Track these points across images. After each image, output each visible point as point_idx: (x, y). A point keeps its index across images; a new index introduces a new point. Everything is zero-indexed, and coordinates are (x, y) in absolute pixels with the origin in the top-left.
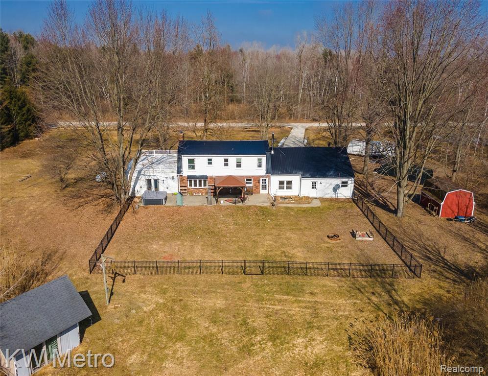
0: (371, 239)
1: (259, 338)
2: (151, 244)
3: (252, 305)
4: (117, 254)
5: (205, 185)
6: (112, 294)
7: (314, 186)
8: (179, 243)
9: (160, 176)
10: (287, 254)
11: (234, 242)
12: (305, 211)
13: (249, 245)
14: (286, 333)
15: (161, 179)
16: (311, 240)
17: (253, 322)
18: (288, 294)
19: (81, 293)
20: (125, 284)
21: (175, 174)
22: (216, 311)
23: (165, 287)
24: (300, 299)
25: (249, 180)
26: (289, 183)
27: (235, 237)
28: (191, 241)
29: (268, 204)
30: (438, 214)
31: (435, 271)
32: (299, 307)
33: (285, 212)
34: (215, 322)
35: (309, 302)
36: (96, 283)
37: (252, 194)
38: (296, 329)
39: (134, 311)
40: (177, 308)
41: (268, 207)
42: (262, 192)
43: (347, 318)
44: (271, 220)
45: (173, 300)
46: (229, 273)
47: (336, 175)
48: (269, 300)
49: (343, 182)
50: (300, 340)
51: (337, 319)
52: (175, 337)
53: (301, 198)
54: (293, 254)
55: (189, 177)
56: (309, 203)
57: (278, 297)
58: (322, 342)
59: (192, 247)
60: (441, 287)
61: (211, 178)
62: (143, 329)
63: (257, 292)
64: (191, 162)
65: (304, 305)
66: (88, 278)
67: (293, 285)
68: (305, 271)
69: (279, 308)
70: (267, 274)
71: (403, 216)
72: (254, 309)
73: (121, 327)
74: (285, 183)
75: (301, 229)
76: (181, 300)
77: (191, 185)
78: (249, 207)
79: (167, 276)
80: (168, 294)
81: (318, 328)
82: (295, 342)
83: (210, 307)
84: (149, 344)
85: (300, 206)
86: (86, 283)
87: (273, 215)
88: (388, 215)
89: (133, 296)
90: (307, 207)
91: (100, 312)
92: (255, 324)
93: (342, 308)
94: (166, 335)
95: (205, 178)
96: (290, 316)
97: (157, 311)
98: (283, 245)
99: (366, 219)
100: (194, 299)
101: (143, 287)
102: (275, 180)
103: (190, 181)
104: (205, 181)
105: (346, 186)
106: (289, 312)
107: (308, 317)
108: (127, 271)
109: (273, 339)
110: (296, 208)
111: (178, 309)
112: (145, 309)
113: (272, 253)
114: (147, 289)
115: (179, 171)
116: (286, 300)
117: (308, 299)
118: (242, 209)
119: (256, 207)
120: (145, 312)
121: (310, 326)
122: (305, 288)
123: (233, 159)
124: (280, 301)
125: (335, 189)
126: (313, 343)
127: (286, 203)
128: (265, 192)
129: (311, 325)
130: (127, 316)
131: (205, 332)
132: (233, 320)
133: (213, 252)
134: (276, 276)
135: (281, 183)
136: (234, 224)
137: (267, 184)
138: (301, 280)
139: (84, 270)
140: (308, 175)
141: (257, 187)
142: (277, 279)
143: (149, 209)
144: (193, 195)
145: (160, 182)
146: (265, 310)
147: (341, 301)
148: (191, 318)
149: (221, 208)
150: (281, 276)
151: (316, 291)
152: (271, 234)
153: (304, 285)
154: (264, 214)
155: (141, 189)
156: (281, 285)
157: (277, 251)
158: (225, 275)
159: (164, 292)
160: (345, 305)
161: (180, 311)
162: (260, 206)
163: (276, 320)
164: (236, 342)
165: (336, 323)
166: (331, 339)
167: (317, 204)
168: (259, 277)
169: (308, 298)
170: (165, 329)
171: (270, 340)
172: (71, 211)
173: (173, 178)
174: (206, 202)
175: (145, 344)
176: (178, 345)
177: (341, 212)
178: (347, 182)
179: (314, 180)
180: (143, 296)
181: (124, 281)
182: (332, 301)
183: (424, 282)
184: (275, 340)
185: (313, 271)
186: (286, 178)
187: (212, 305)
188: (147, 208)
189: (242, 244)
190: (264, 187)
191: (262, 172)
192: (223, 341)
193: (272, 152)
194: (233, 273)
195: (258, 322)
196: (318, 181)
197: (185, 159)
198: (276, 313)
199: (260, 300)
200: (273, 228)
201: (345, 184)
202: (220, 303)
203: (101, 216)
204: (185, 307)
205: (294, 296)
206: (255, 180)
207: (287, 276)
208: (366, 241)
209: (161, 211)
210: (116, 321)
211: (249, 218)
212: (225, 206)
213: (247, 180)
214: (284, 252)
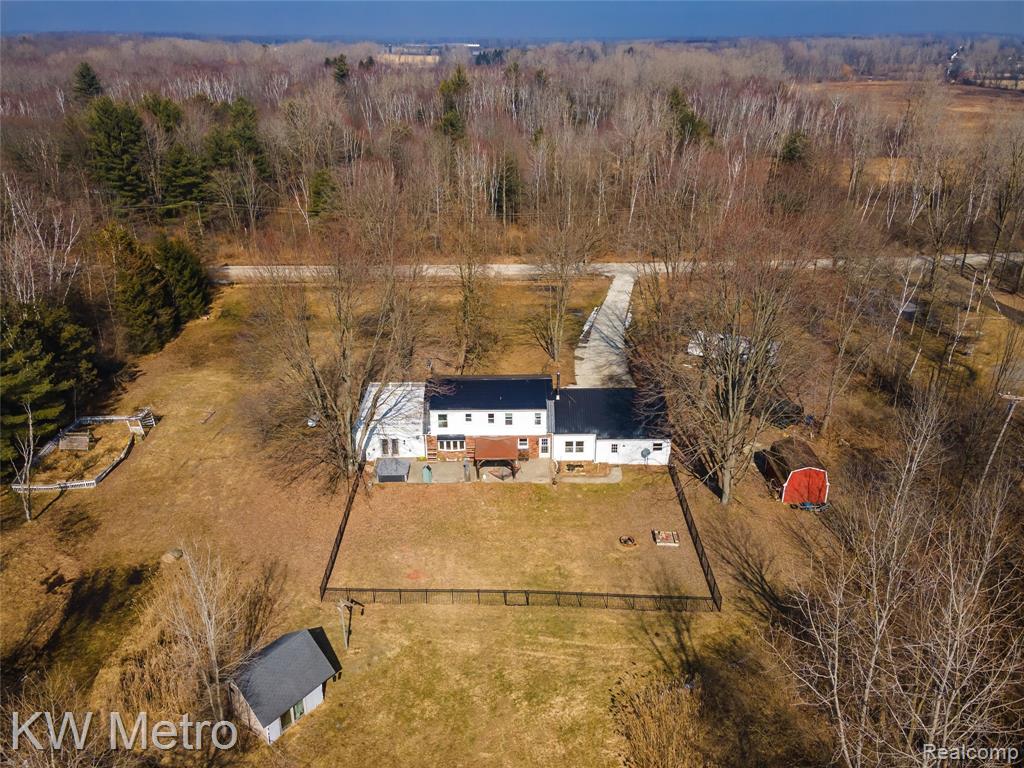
0: (677, 545)
1: (514, 696)
2: (391, 553)
3: (511, 652)
4: (350, 570)
5: (462, 446)
6: (350, 632)
7: (614, 449)
8: (426, 550)
9: (400, 435)
10: (562, 571)
11: (497, 548)
12: (596, 491)
13: (515, 554)
14: (545, 691)
15: (401, 439)
16: (597, 546)
17: (510, 674)
18: (554, 635)
19: (312, 632)
20: (364, 617)
21: (420, 433)
22: (469, 658)
23: (410, 622)
24: (567, 642)
25: (523, 440)
26: (580, 444)
27: (499, 540)
28: (442, 548)
29: (547, 481)
30: (780, 497)
31: (743, 599)
32: (565, 654)
33: (570, 494)
34: (467, 674)
35: (578, 647)
36: (330, 615)
37: (527, 460)
38: (556, 685)
39: (376, 658)
40: (424, 653)
41: (547, 486)
42: (542, 455)
43: (617, 670)
44: (549, 509)
45: (420, 641)
46: (486, 603)
47: (646, 436)
48: (531, 644)
49: (655, 445)
50: (559, 699)
51: (606, 672)
52: (423, 693)
53: (596, 466)
54: (569, 572)
55: (440, 438)
56: (605, 476)
57: (542, 638)
58: (582, 702)
59: (443, 557)
60: (742, 625)
61: (471, 438)
62: (388, 682)
63: (518, 632)
64: (443, 417)
65: (570, 651)
66: (320, 609)
67: (563, 622)
68: (580, 599)
69: (541, 654)
70: (533, 604)
71: (729, 503)
72: (512, 656)
73: (363, 679)
74: (574, 444)
75: (587, 526)
76: (429, 642)
77: (442, 447)
78: (522, 485)
79: (411, 607)
80: (414, 634)
81: (582, 683)
82: (553, 702)
83: (463, 652)
84: (395, 701)
85: (592, 481)
86: (318, 615)
87: (552, 500)
88: (712, 499)
89: (374, 636)
90: (602, 484)
91: (339, 659)
92: (512, 677)
93: (615, 656)
94: (413, 689)
95: (462, 438)
96: (553, 667)
97: (402, 658)
98: (560, 555)
99: (680, 507)
100: (445, 641)
101: (384, 622)
102: (559, 441)
103: (442, 444)
104: (462, 443)
105: (660, 449)
106: (552, 661)
107: (573, 668)
108: (365, 597)
109: (529, 697)
110: (586, 485)
111: (426, 654)
112: (389, 655)
113: (544, 570)
114: (389, 624)
115: (426, 430)
116: (550, 644)
117: (577, 643)
118: (511, 488)
119: (530, 484)
120: (389, 659)
121: (572, 681)
122: (576, 626)
123: (500, 415)
124: (543, 645)
125: (645, 454)
126: (573, 703)
127: (575, 476)
128: (547, 455)
129: (574, 679)
130: (369, 665)
131: (456, 687)
132: (487, 671)
133: (469, 568)
134: (543, 607)
135: (569, 444)
136: (500, 518)
137: (549, 445)
138: (573, 613)
139: (313, 595)
140: (606, 435)
141: (535, 450)
142: (544, 612)
143: (387, 490)
144: (445, 460)
145: (400, 444)
146: (526, 658)
147: (616, 646)
148: (440, 667)
149: (482, 488)
150: (549, 607)
151: (588, 630)
152: (547, 535)
153: (576, 622)
154: (540, 500)
155: (374, 453)
156: (548, 621)
157: (550, 566)
158: (482, 606)
159: (409, 629)
160: (619, 650)
161: (429, 659)
162: (535, 485)
163: (535, 672)
164: (488, 700)
165: (603, 677)
166: (593, 698)
167: (616, 477)
168: (523, 608)
169: (577, 640)
170: (412, 683)
171: (526, 699)
172: (283, 489)
173: (418, 438)
174: (463, 476)
175: (392, 700)
176: (427, 703)
177: (646, 494)
178: (661, 445)
179: (614, 442)
180: (386, 635)
181: (362, 614)
182: (605, 645)
183: (725, 617)
184: (531, 698)
185: (590, 599)
186: (575, 438)
187: (464, 649)
188: (383, 488)
189: (506, 553)
190: (545, 450)
191: (541, 430)
192: (475, 699)
193: (558, 398)
194: (492, 603)
195: (515, 675)
196: (620, 443)
197: (434, 415)
198: (537, 663)
199: (520, 643)
200: (551, 525)
201: (658, 447)
202: (474, 648)
203: (322, 498)
204: (434, 653)
205: (561, 637)
206: (531, 440)
207: (557, 608)
208: (669, 547)
209: (402, 493)
210: (358, 671)
211: (519, 507)
212: (488, 484)
213: (521, 440)
214: (559, 568)
